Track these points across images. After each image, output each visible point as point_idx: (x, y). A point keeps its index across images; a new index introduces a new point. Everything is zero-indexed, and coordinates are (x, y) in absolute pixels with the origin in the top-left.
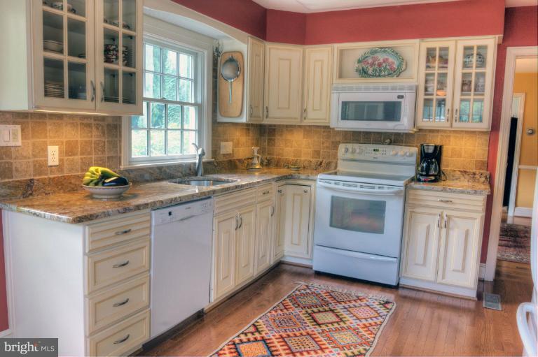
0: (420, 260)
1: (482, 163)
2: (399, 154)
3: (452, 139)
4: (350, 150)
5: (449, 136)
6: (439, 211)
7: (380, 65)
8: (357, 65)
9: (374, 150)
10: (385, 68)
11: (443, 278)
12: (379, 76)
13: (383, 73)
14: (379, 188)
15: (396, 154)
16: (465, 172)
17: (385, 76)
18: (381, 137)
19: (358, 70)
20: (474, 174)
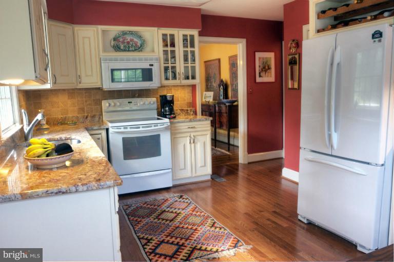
0: (182, 166)
1: (190, 103)
2: (146, 103)
3: (173, 90)
4: (113, 104)
5: (171, 89)
6: (188, 134)
7: (128, 43)
8: (113, 43)
9: (129, 103)
10: (132, 45)
11: (196, 173)
12: (129, 51)
13: (131, 49)
14: (155, 126)
15: (144, 104)
16: (183, 110)
17: (133, 51)
18: (129, 93)
19: (114, 47)
20: (187, 110)
